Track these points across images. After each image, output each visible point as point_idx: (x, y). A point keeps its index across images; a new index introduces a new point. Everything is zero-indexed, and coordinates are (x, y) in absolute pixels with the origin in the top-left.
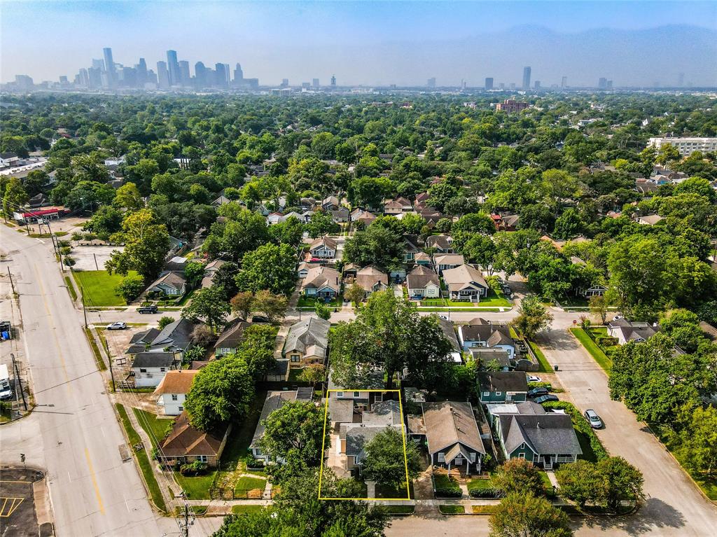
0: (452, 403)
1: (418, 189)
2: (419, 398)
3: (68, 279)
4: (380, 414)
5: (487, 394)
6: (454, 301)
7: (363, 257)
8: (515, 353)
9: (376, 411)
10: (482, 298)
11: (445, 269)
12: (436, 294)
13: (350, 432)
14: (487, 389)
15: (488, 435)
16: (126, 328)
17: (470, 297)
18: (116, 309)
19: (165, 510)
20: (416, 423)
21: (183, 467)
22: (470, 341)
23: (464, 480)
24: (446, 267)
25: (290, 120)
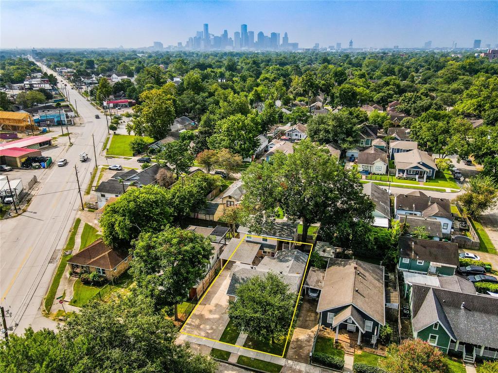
0: (359, 262)
1: (391, 98)
2: (329, 252)
3: (108, 138)
4: (281, 261)
5: (406, 261)
6: (400, 178)
7: (322, 135)
8: (452, 228)
9: (278, 258)
10: (429, 179)
11: (398, 152)
12: (384, 171)
13: (238, 271)
14: (407, 255)
15: (395, 304)
16: (121, 170)
17: (417, 177)
18: (125, 158)
19: (49, 311)
20: (316, 278)
21: (84, 276)
22: (403, 210)
23: (352, 350)
24: (398, 151)
25: (310, 62)
